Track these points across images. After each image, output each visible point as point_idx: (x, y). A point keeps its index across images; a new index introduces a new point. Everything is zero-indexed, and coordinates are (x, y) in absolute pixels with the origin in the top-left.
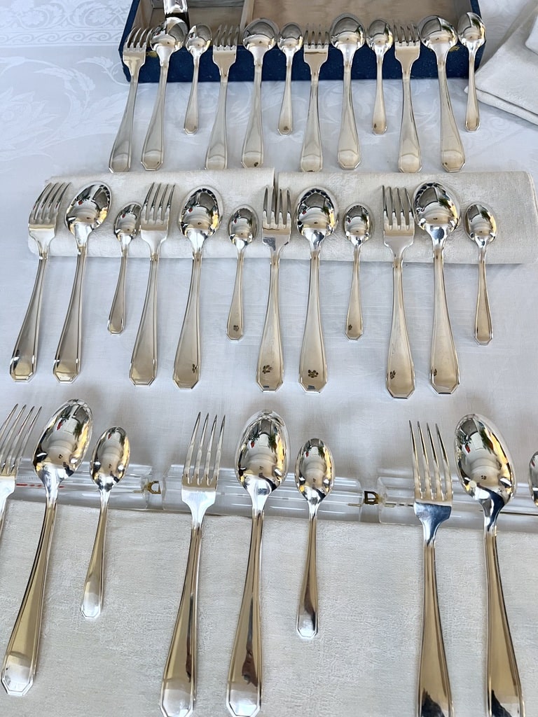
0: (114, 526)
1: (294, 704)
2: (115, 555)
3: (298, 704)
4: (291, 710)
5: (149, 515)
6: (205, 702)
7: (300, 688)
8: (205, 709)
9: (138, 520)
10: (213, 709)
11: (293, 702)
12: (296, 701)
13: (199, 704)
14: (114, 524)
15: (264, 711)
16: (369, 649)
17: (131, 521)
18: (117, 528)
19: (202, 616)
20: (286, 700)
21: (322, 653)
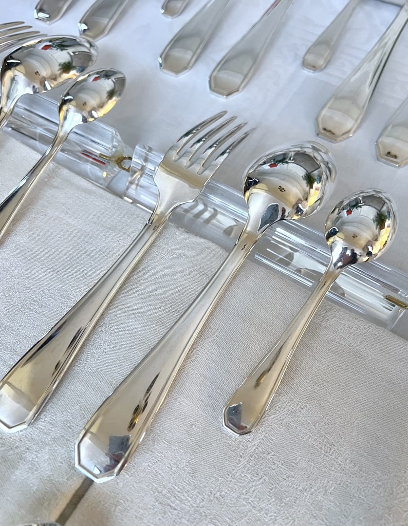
0: (56, 184)
1: (169, 501)
2: (38, 213)
3: (173, 505)
4: (160, 506)
5: (102, 191)
6: (50, 427)
7: (188, 487)
8: (45, 433)
9: (85, 191)
10: (55, 440)
11: (169, 499)
12: (173, 499)
13: (41, 424)
14: (56, 182)
15: (121, 484)
16: (320, 498)
17: (79, 188)
18: (57, 187)
19: (103, 328)
20: (160, 489)
21: (243, 461)
